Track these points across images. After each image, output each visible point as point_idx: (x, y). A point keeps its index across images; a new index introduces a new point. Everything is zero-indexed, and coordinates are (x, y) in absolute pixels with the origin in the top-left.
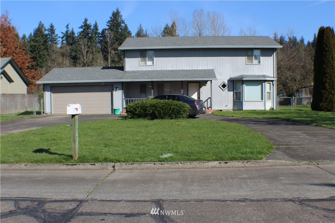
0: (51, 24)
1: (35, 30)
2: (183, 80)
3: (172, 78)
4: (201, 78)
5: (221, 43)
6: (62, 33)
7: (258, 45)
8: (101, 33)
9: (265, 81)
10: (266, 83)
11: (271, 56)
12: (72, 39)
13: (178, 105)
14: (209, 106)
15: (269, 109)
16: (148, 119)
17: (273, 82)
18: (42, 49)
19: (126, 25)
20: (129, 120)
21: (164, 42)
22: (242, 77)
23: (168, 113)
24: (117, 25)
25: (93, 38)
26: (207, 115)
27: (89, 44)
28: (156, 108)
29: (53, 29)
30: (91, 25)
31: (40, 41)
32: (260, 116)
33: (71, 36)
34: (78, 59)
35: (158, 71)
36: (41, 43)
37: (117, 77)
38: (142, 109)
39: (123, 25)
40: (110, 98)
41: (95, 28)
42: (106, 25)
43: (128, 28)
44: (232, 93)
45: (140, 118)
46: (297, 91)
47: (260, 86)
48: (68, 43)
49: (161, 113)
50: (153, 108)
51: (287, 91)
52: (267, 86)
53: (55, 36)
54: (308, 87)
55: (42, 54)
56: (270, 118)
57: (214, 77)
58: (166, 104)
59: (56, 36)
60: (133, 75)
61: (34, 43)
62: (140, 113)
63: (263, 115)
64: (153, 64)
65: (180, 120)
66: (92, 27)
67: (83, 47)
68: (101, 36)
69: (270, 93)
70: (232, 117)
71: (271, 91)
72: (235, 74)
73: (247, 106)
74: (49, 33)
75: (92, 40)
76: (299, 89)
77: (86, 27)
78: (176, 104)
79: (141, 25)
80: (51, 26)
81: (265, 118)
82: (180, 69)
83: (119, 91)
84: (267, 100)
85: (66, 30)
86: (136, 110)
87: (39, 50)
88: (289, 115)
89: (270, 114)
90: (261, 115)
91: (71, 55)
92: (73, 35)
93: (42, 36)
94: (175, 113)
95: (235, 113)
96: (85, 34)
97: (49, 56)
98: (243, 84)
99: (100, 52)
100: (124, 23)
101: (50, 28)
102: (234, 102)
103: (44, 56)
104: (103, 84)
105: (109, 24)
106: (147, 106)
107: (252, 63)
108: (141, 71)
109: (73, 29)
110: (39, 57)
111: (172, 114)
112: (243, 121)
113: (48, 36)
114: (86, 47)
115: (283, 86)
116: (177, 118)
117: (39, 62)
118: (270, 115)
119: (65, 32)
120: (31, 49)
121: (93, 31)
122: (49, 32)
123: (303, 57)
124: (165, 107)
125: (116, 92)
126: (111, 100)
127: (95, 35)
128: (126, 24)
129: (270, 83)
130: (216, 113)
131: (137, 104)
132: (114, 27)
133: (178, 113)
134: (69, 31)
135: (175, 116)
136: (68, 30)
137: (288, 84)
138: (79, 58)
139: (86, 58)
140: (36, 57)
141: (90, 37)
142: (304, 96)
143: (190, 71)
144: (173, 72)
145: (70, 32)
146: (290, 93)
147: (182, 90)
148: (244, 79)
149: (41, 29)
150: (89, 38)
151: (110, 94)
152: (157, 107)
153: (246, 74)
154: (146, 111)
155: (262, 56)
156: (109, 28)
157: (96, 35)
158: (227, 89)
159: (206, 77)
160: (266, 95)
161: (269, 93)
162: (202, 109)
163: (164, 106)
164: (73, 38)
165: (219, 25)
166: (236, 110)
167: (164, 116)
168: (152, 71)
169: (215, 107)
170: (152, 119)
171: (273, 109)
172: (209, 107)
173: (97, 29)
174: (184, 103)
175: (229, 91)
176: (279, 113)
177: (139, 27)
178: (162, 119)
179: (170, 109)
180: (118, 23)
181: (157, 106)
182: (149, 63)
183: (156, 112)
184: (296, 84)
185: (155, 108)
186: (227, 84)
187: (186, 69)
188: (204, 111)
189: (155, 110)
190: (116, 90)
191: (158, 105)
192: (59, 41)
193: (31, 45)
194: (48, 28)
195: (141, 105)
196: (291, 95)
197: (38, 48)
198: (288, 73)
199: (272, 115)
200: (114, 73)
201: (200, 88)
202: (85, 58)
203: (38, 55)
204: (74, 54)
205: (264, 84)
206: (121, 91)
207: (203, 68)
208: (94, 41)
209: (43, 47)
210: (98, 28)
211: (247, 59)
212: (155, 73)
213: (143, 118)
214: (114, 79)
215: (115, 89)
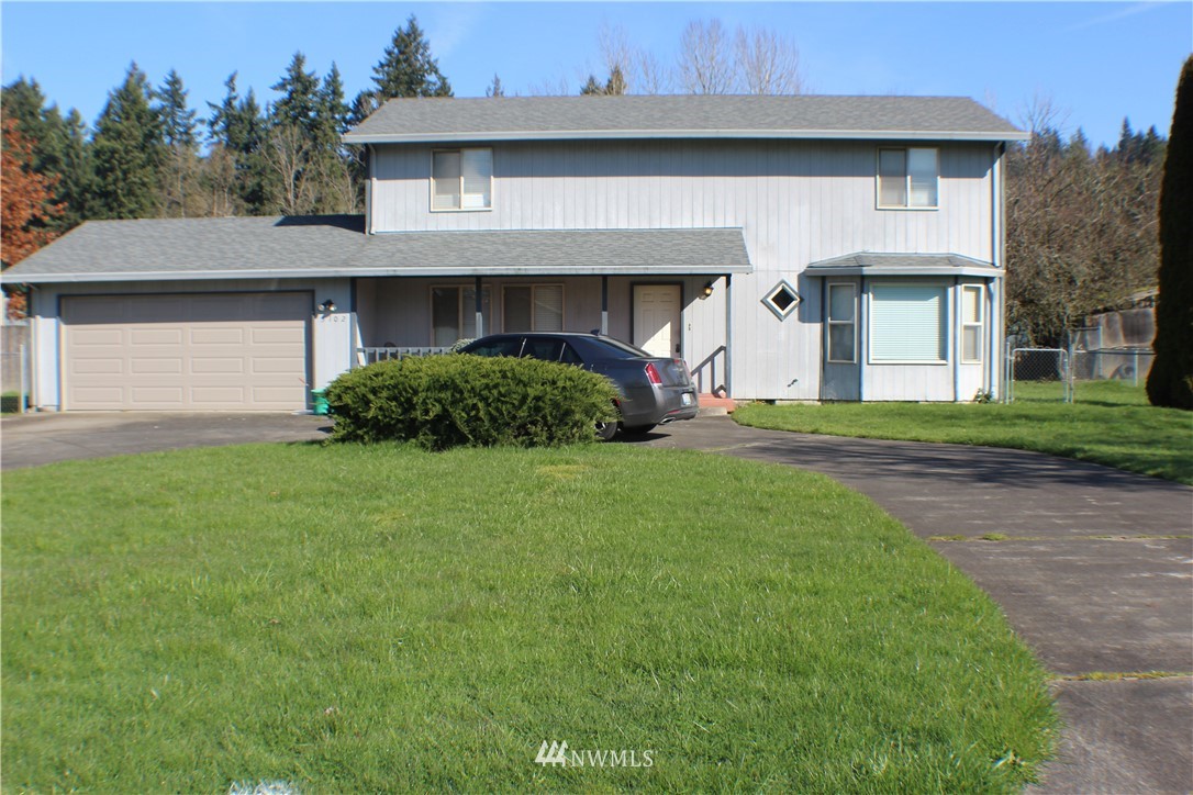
0: (173, 75)
1: (114, 93)
2: (609, 270)
3: (560, 261)
4: (684, 263)
5: (773, 119)
6: (210, 105)
7: (926, 128)
8: (351, 106)
9: (957, 279)
10: (960, 288)
11: (981, 175)
12: (248, 127)
13: (560, 384)
14: (720, 381)
15: (972, 398)
16: (423, 445)
17: (991, 285)
18: (139, 165)
19: (443, 80)
20: (333, 447)
21: (536, 114)
22: (860, 261)
23: (514, 418)
24: (410, 77)
25: (321, 123)
26: (709, 422)
27: (305, 147)
28: (458, 396)
29: (177, 90)
30: (317, 80)
31: (131, 134)
32: (939, 434)
33: (243, 115)
34: (268, 200)
35: (506, 233)
36: (133, 143)
37: (330, 257)
38: (395, 398)
39: (432, 78)
40: (303, 345)
41: (331, 88)
42: (373, 79)
43: (449, 89)
44: (817, 327)
45: (386, 438)
46: (1079, 323)
47: (934, 302)
48: (233, 144)
49: (480, 419)
50: (446, 395)
51: (1037, 325)
52: (964, 300)
53: (185, 115)
54: (1120, 308)
55: (137, 180)
56: (983, 445)
57: (742, 258)
58: (504, 376)
59: (188, 118)
60: (400, 251)
61: (109, 140)
62: (385, 417)
63: (947, 426)
64: (488, 204)
65: (567, 451)
66: (321, 85)
67: (283, 158)
68: (351, 118)
69: (975, 329)
70: (813, 433)
71: (981, 323)
72: (832, 251)
73: (878, 386)
74: (163, 107)
75: (320, 133)
76: (1084, 315)
77: (299, 87)
78: (550, 377)
79: (497, 81)
80: (170, 78)
81: (961, 443)
82: (601, 226)
83: (340, 316)
84: (965, 358)
85: (225, 96)
86: (367, 403)
87: (125, 167)
88: (1063, 428)
89: (981, 420)
90: (940, 426)
91: (243, 188)
92: (253, 114)
93: (139, 118)
94: (544, 417)
95: (827, 417)
96: (293, 108)
97: (161, 188)
98: (862, 291)
99: (347, 173)
100: (436, 72)
101: (167, 87)
102: (827, 366)
103: (145, 189)
104: (273, 287)
105: (380, 76)
106: (414, 384)
107: (900, 203)
108: (435, 234)
109: (251, 92)
110: (125, 192)
111: (534, 423)
112: (862, 454)
113: (161, 118)
114: (294, 157)
115: (1024, 303)
116: (556, 441)
117: (123, 210)
118: (981, 429)
119: (221, 104)
120: (98, 162)
121: (323, 99)
122: (164, 103)
123: (1101, 192)
124: (500, 392)
125: (327, 319)
126: (304, 354)
127: (330, 114)
128: (444, 75)
129: (978, 289)
130: (745, 417)
131: (376, 375)
132: (397, 87)
133: (561, 421)
134: (235, 98)
135: (545, 435)
136: (234, 94)
137: (1043, 296)
138: (272, 198)
139: (296, 197)
140: (115, 192)
141: (313, 120)
142: (1103, 343)
143: (640, 233)
144: (568, 240)
145: (241, 102)
146: (1049, 332)
147: (605, 314)
148: (867, 271)
149: (135, 90)
150: (310, 124)
151: (303, 331)
152: (461, 392)
153: (877, 249)
154: (412, 407)
155: (945, 175)
156: (380, 88)
157: (333, 113)
158: (795, 314)
159: (708, 261)
160: (960, 339)
161: (972, 332)
162: (680, 400)
163: (496, 386)
164: (252, 126)
165: (781, 77)
166: (832, 401)
167: (495, 434)
168: (483, 235)
169: (747, 388)
170: (440, 446)
171: (988, 397)
172: (721, 387)
173: (336, 93)
174: (590, 374)
175: (802, 319)
176: (1019, 417)
177: (492, 87)
178: (486, 444)
179: (524, 398)
180: (413, 73)
181: (462, 385)
182: (472, 200)
183: (459, 416)
184: (1074, 296)
185: (453, 395)
186: (796, 290)
187: (623, 226)
188: (689, 407)
189: (454, 403)
190: (327, 313)
191: (467, 382)
192: (200, 134)
193: (98, 147)
194: (161, 88)
195: (392, 382)
196: (1055, 339)
197: (121, 158)
198: (1043, 252)
199: (990, 428)
200: (324, 242)
201: (682, 307)
202: (290, 196)
203: (121, 184)
204: (251, 183)
205: (951, 290)
206: (348, 315)
207: (698, 225)
208: (325, 135)
209: (142, 156)
210: (342, 89)
211: (882, 187)
212: (494, 243)
213: (400, 438)
214: (317, 265)
215: (322, 308)
